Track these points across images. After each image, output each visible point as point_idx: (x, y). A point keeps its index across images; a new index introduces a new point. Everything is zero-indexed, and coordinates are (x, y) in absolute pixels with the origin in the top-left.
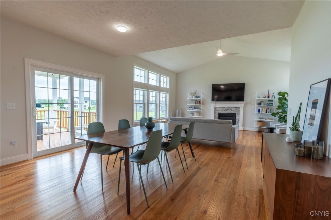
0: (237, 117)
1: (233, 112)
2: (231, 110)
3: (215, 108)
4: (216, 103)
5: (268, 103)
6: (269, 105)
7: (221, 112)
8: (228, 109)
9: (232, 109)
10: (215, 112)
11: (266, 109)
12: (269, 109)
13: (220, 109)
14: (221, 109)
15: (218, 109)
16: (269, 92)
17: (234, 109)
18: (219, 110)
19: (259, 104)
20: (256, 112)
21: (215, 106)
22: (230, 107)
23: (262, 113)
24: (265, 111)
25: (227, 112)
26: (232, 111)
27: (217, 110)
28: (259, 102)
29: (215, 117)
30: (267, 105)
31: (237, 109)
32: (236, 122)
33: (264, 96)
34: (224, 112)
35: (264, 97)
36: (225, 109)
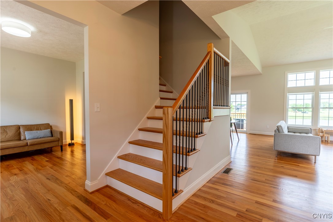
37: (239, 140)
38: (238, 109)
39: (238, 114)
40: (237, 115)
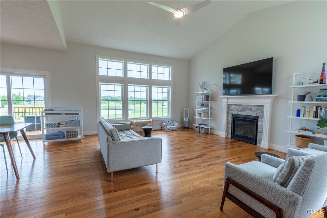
0: (259, 123)
1: (253, 114)
2: (250, 109)
4: (228, 98)
5: (319, 96)
6: (322, 100)
7: (235, 112)
8: (247, 109)
9: (253, 108)
10: (228, 113)
11: (314, 109)
12: (323, 110)
13: (235, 108)
14: (237, 107)
15: (233, 107)
16: (323, 70)
17: (256, 108)
18: (233, 110)
19: (302, 98)
20: (292, 115)
21: (227, 102)
22: (249, 105)
23: (304, 118)
24: (312, 113)
25: (244, 113)
26: (252, 111)
27: (230, 109)
28: (303, 94)
29: (228, 121)
30: (317, 100)
31: (260, 108)
32: (258, 132)
33: (315, 81)
34: (240, 113)
35: (314, 83)
36: (241, 108)
37: (34, 158)
38: (29, 101)
39: (29, 108)
40: (27, 110)
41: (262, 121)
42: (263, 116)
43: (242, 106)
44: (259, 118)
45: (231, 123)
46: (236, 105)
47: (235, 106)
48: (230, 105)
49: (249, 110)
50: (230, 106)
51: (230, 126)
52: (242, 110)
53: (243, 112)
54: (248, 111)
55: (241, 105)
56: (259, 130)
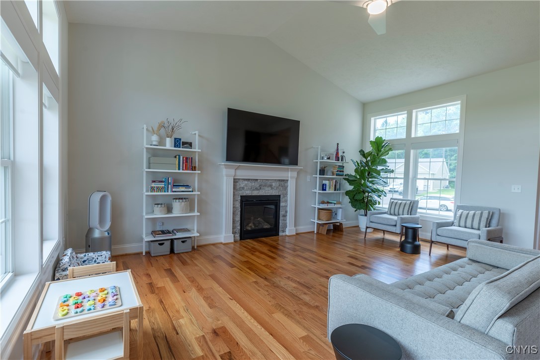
0: (282, 204)
1: (274, 192)
2: (271, 186)
3: (236, 181)
5: (338, 171)
6: (338, 175)
7: (247, 193)
8: (265, 186)
9: (274, 184)
11: (334, 183)
12: (338, 184)
13: (246, 185)
14: (250, 184)
15: (242, 184)
17: (278, 183)
18: (243, 188)
19: (322, 172)
20: (318, 189)
21: (235, 175)
22: (268, 180)
23: (329, 192)
26: (272, 188)
27: (238, 187)
28: (322, 169)
31: (282, 183)
32: (281, 216)
33: (329, 156)
34: (255, 193)
35: (328, 158)
36: (257, 185)
41: (286, 201)
42: (286, 194)
43: (259, 181)
44: (281, 196)
45: (239, 213)
46: (249, 179)
47: (246, 182)
48: (237, 180)
49: (268, 187)
50: (238, 182)
51: (238, 218)
52: (259, 188)
53: (261, 191)
54: (267, 189)
55: (257, 180)
56: (282, 213)
